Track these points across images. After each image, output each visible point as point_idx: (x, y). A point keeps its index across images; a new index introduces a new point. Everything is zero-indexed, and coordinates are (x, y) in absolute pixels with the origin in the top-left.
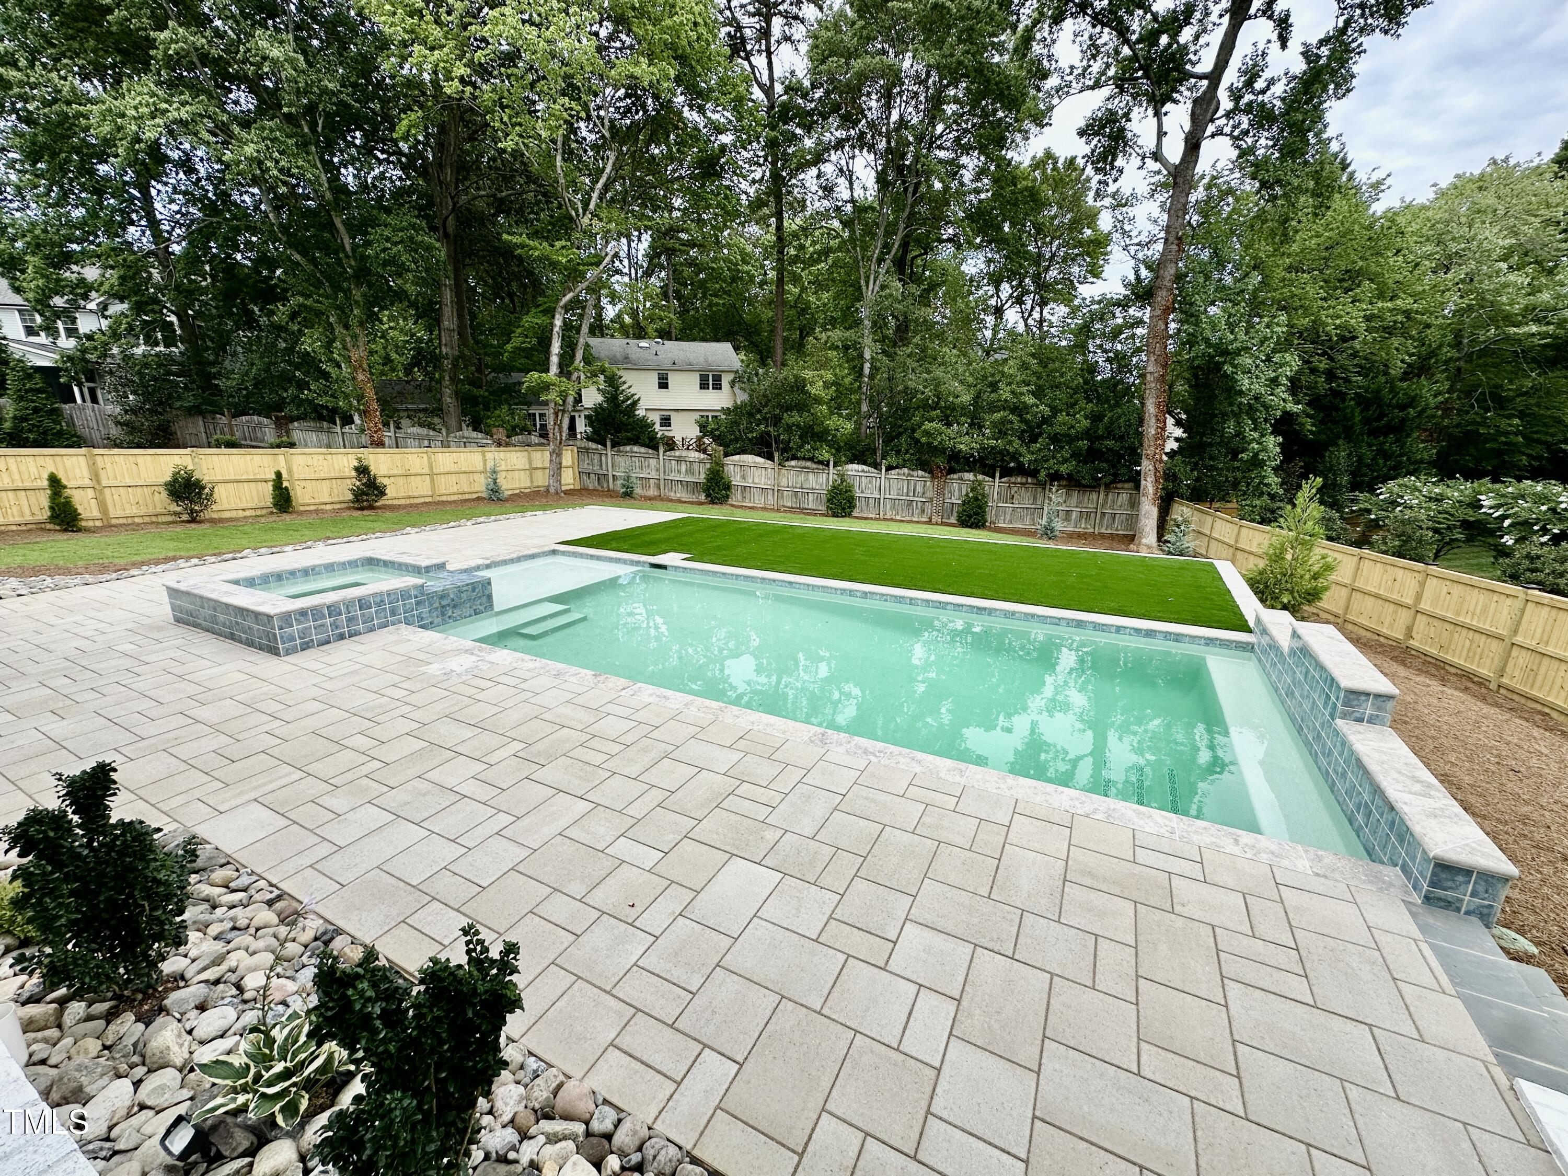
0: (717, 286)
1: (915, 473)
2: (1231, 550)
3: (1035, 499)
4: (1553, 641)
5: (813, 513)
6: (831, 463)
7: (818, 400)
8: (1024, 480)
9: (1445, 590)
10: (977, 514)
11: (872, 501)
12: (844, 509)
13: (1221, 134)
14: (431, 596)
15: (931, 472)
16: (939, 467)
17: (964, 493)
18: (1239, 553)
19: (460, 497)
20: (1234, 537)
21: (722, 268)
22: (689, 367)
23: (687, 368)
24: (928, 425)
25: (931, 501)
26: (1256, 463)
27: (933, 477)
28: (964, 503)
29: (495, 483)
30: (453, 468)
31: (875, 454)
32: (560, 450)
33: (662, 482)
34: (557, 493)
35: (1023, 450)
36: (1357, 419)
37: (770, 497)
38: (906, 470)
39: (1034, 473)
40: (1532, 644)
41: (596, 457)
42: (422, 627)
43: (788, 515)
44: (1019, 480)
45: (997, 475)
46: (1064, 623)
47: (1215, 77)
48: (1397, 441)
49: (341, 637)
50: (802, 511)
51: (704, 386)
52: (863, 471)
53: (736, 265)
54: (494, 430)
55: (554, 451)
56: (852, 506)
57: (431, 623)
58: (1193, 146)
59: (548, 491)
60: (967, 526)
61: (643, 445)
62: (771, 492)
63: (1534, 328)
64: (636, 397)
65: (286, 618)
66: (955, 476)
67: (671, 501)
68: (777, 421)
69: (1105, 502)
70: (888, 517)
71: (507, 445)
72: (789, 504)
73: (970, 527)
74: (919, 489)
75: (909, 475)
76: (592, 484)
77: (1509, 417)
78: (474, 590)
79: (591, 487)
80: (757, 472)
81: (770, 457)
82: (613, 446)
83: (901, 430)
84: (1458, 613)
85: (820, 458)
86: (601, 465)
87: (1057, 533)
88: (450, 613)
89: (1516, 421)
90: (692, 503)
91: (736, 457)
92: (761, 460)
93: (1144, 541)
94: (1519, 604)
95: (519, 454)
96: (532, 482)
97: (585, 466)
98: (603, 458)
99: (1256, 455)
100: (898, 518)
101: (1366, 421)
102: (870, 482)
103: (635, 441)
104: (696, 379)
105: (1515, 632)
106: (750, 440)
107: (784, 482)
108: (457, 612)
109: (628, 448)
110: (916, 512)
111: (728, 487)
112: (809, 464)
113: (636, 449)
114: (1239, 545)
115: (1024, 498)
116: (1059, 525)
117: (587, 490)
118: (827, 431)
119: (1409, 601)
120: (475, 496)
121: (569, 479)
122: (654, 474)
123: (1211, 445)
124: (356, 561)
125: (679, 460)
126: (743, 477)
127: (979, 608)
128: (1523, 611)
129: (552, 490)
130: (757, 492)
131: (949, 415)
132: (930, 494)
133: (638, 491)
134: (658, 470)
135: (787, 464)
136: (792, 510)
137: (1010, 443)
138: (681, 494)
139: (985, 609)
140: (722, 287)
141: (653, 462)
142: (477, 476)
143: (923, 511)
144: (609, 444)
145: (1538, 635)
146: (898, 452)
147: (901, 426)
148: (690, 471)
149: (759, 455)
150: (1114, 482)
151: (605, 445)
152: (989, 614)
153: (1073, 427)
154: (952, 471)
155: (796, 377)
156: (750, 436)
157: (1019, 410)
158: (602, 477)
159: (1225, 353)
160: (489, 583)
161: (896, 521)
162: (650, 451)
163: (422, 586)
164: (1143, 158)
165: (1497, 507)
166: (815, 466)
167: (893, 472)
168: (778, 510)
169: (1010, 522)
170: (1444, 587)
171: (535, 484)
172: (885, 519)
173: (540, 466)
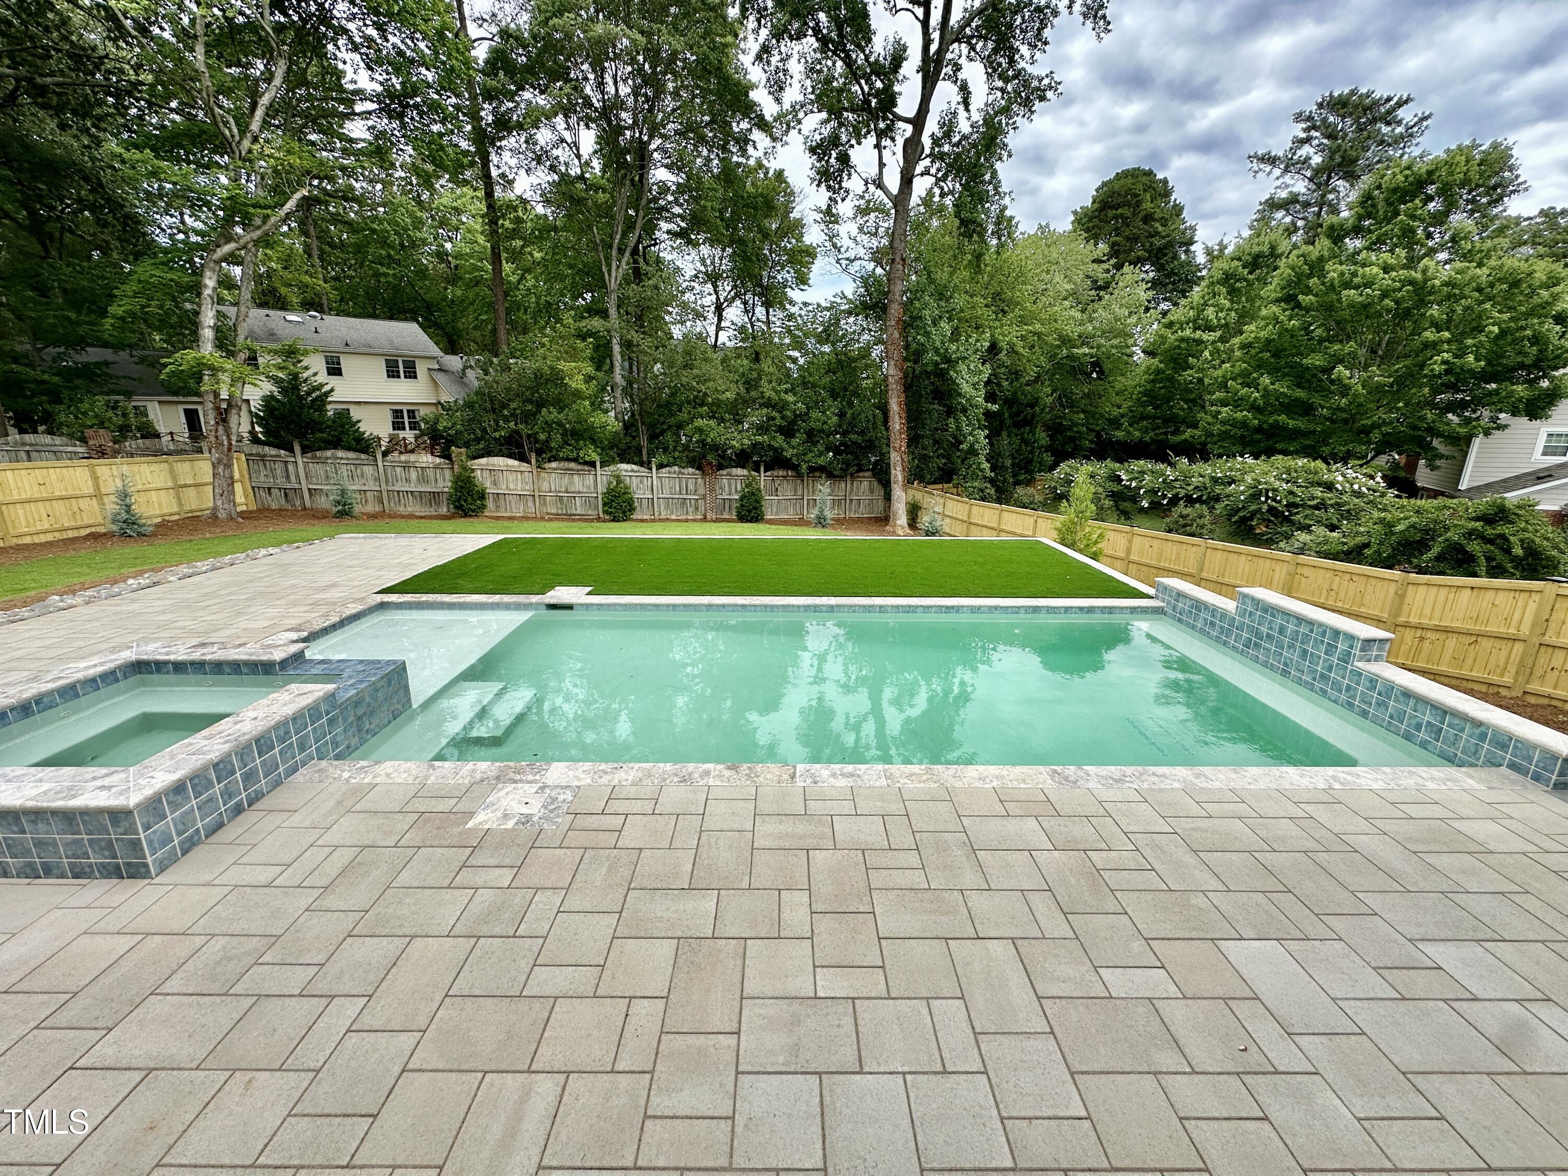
0: (384, 252)
1: (685, 471)
2: (965, 525)
3: (796, 490)
4: (1227, 574)
5: (584, 519)
6: (598, 464)
7: (577, 394)
8: (785, 473)
9: (1147, 544)
10: (755, 509)
11: (645, 502)
12: (624, 512)
13: (929, 174)
14: (343, 707)
15: (699, 468)
16: (711, 464)
17: (739, 488)
18: (972, 527)
19: (58, 536)
20: (966, 513)
21: (387, 232)
22: (366, 350)
23: (367, 352)
24: (699, 422)
25: (704, 497)
26: (973, 452)
27: (704, 473)
28: (742, 499)
29: (128, 511)
30: (36, 493)
31: (641, 452)
32: (230, 459)
33: (385, 495)
34: (231, 518)
35: (785, 446)
36: (1007, 415)
37: (530, 504)
38: (676, 468)
39: (795, 468)
40: (1214, 577)
41: (279, 468)
42: (338, 757)
43: (555, 524)
44: (781, 473)
45: (762, 469)
46: (1022, 611)
47: (918, 122)
48: (1030, 432)
49: (238, 810)
50: (570, 518)
51: (392, 373)
52: (632, 471)
53: (406, 230)
54: (89, 432)
55: (220, 461)
56: (632, 509)
57: (348, 747)
58: (907, 180)
59: (214, 516)
60: (748, 521)
61: (349, 449)
62: (531, 499)
63: (1087, 350)
64: (326, 388)
65: (153, 806)
66: (724, 472)
67: (403, 517)
68: (527, 417)
69: (852, 490)
70: (663, 517)
71: (115, 454)
72: (553, 511)
73: (751, 521)
74: (691, 487)
75: (680, 473)
76: (276, 501)
77: (1078, 413)
78: (389, 684)
79: (274, 506)
80: (511, 477)
81: (523, 458)
82: (304, 452)
83: (665, 427)
84: (1159, 560)
85: (587, 458)
86: (288, 477)
87: (829, 521)
88: (367, 726)
89: (1082, 416)
90: (431, 518)
91: (483, 461)
92: (516, 463)
93: (898, 522)
94: (1200, 550)
95: (155, 467)
96: (181, 505)
97: (262, 479)
98: (291, 468)
99: (972, 446)
100: (673, 517)
101: (1012, 416)
102: (641, 482)
103: (335, 444)
104: (380, 366)
105: (1201, 570)
106: (495, 439)
107: (545, 486)
108: (376, 721)
109: (329, 453)
110: (690, 510)
111: (482, 496)
112: (572, 465)
113: (340, 453)
114: (973, 521)
115: (787, 490)
116: (829, 514)
117: (269, 510)
118: (592, 427)
119: (1122, 554)
120: (84, 532)
121: (242, 498)
122: (372, 485)
123: (923, 436)
124: (113, 672)
125: (406, 466)
126: (495, 483)
127: (947, 607)
128: (1205, 555)
129: (222, 515)
130: (514, 500)
131: (716, 411)
132: (701, 491)
133: (357, 509)
134: (377, 479)
135: (547, 465)
136: (557, 517)
137: (774, 438)
138: (413, 507)
139: (953, 607)
140: (389, 256)
141: (369, 470)
142: (83, 504)
143: (697, 509)
144: (297, 449)
145: (1217, 570)
146: (665, 450)
147: (663, 423)
148: (423, 479)
149: (510, 456)
150: (858, 471)
151: (291, 450)
152: (957, 612)
153: (825, 423)
154: (721, 467)
155: (552, 368)
156: (497, 435)
157: (780, 407)
158: (291, 494)
159: (948, 361)
160: (405, 669)
161: (673, 520)
162: (363, 456)
163: (333, 695)
164: (866, 183)
165: (1131, 480)
166: (580, 467)
167: (664, 470)
168: (542, 519)
169: (777, 513)
170: (1147, 542)
171: (187, 508)
172: (660, 520)
173: (190, 481)
